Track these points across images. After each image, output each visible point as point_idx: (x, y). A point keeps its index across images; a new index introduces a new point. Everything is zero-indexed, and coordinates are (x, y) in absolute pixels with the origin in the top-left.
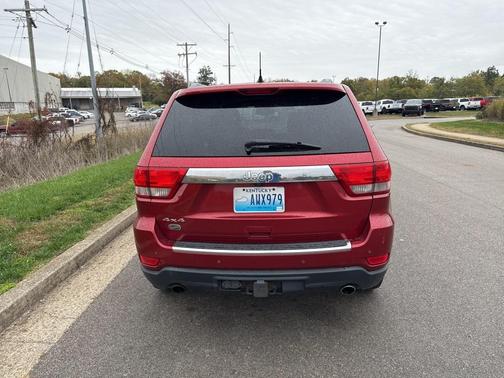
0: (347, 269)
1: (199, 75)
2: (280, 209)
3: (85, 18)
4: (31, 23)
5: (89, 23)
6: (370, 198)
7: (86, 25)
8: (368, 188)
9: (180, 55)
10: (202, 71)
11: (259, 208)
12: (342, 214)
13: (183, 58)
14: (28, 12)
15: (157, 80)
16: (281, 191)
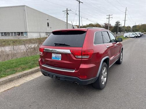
0: (74, 77)
1: (116, 24)
2: (60, 60)
3: (79, 11)
4: (67, 13)
5: (80, 12)
6: (81, 59)
7: (79, 13)
8: (80, 57)
9: (107, 18)
10: (116, 22)
11: (56, 59)
12: (73, 63)
13: (108, 19)
14: (67, 11)
15: (103, 26)
16: (60, 55)
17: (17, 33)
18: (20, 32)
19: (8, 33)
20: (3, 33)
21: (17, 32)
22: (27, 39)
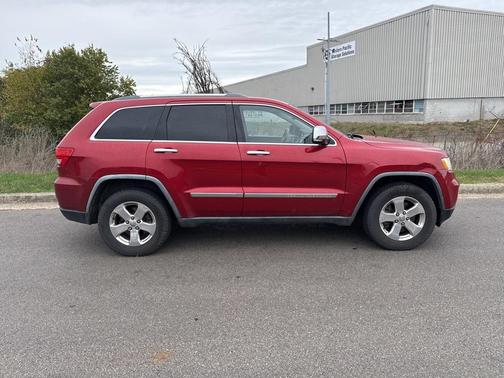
17: (394, 104)
18: (402, 101)
19: (372, 103)
20: (360, 104)
21: (396, 102)
22: (421, 123)
